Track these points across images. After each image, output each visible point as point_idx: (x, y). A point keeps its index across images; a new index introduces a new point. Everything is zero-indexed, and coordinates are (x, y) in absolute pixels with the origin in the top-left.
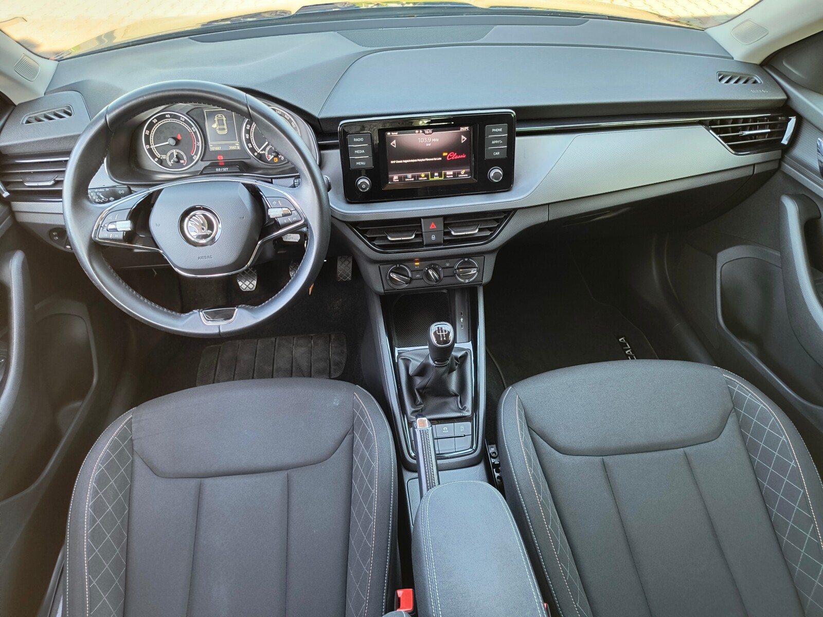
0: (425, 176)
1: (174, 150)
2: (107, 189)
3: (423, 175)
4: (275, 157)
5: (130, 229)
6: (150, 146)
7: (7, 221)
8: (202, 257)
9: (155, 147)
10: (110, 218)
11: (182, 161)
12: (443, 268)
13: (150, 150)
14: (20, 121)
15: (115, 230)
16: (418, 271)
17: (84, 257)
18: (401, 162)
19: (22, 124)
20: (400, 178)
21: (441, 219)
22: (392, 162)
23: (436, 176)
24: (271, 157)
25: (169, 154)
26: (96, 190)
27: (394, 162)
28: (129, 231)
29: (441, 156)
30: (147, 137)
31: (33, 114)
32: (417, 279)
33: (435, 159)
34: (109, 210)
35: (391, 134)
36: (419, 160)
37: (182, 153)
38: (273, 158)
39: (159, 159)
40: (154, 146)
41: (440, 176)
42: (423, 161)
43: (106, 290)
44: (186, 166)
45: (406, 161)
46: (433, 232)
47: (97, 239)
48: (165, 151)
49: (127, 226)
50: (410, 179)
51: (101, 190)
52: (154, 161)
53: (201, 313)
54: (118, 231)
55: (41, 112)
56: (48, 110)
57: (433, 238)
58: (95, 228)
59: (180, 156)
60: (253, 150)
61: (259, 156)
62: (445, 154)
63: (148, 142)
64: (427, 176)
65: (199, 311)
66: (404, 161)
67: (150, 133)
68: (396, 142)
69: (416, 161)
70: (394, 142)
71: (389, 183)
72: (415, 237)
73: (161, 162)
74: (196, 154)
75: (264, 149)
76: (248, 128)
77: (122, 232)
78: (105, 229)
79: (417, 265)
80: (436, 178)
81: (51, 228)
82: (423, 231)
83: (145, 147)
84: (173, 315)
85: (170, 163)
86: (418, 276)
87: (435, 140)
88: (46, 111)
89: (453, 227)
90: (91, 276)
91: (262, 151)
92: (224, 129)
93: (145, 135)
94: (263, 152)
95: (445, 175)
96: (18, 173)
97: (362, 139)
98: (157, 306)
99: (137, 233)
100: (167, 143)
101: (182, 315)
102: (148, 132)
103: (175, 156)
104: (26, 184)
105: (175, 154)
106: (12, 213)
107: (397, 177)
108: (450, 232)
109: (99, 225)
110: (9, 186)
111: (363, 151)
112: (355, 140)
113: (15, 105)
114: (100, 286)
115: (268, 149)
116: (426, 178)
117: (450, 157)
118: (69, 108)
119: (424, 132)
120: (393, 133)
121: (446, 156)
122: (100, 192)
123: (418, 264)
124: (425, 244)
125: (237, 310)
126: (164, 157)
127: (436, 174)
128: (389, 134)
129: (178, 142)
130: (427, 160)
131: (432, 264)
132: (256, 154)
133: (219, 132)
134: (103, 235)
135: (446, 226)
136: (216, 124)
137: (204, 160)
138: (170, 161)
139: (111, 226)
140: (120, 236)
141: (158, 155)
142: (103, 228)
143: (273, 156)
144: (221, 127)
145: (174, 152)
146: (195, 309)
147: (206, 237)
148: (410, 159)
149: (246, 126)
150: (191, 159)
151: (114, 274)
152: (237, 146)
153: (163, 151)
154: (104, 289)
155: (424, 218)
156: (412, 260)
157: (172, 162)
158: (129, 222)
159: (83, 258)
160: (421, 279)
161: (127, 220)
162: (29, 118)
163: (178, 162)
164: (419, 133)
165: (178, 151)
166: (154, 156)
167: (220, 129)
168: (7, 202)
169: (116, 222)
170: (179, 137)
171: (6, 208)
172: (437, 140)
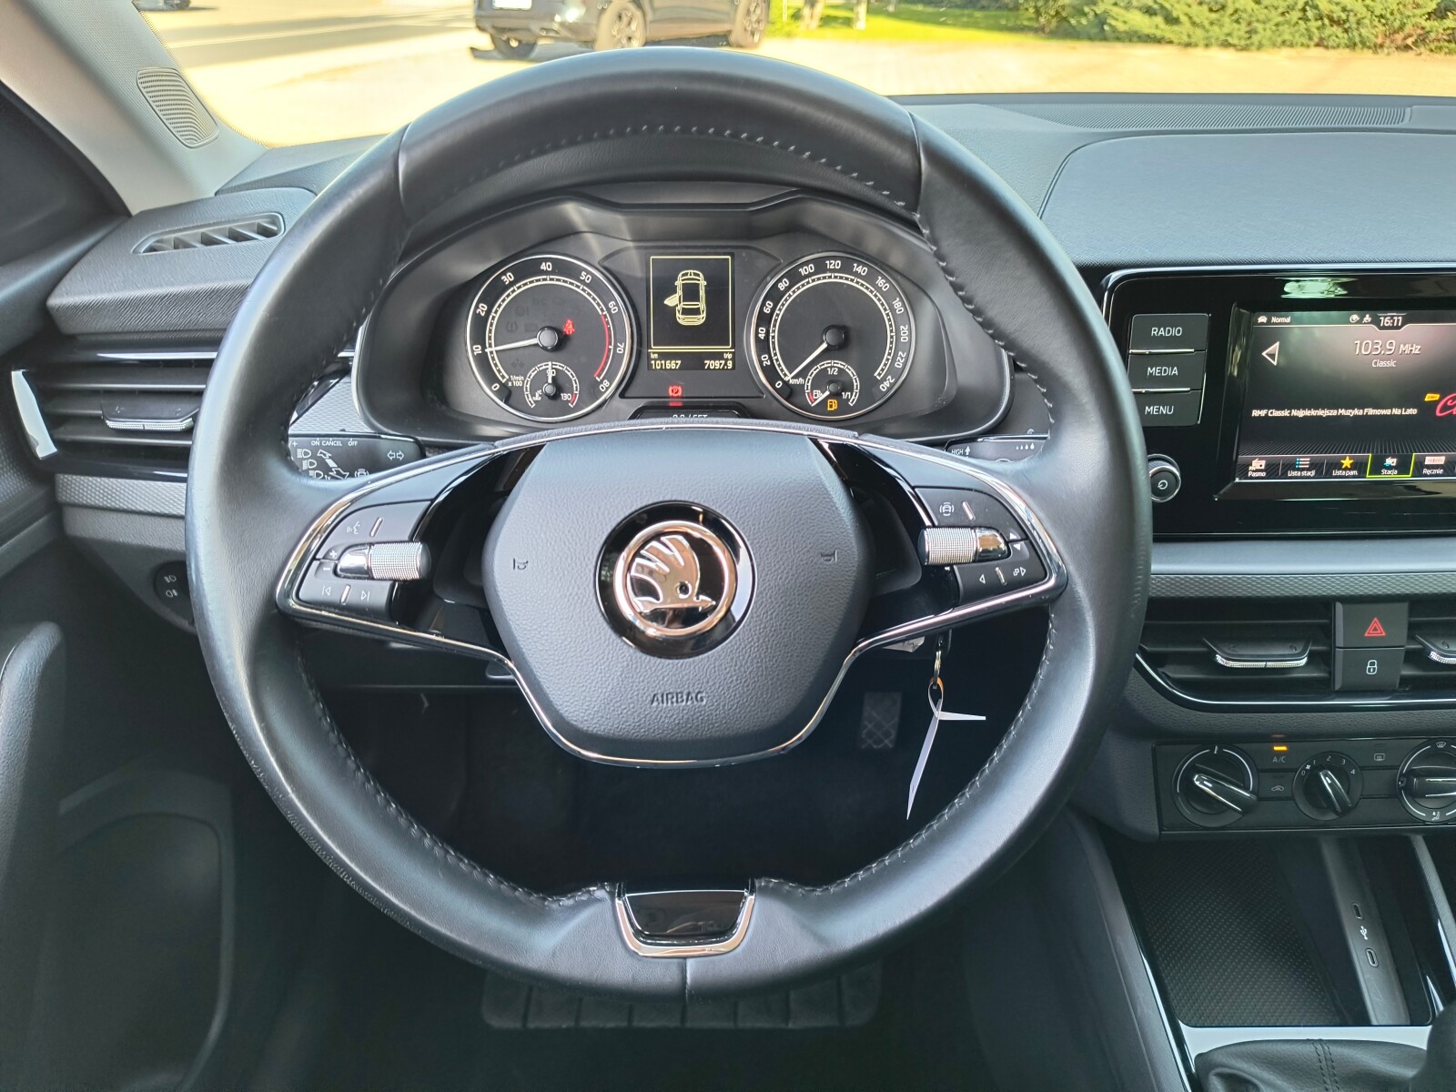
0: (1353, 467)
1: (550, 363)
2: (352, 443)
3: (1347, 462)
4: (832, 396)
5: (416, 576)
6: (484, 347)
7: (35, 532)
8: (666, 696)
9: (496, 351)
10: (352, 529)
11: (565, 397)
12: (1362, 768)
13: (483, 360)
14: (131, 246)
15: (365, 574)
16: (1280, 772)
17: (233, 666)
18: (1285, 413)
19: (135, 252)
20: (1271, 469)
21: (1405, 606)
22: (1256, 413)
23: (1390, 468)
24: (820, 396)
25: (532, 374)
26: (316, 442)
27: (1263, 413)
28: (413, 581)
29: (1416, 400)
30: (480, 323)
31: (170, 232)
32: (1271, 799)
33: (1396, 411)
34: (353, 501)
35: (1269, 322)
36: (1343, 412)
37: (570, 373)
38: (825, 401)
39: (504, 386)
40: (494, 349)
41: (1402, 468)
42: (1355, 416)
43: (293, 796)
44: (577, 408)
45: (1300, 413)
46: (1373, 648)
47: (292, 603)
48: (522, 365)
49: (408, 561)
50: (1304, 473)
51: (330, 442)
52: (489, 392)
53: (617, 901)
54: (373, 579)
55: (194, 228)
56: (214, 224)
57: (1372, 668)
58: (292, 564)
59: (561, 381)
60: (771, 373)
61: (788, 391)
62: (1429, 397)
63: (479, 338)
64: (1359, 466)
65: (612, 894)
66: (1295, 413)
67: (488, 312)
68: (1281, 347)
69: (1333, 413)
70: (1275, 348)
71: (1237, 480)
72: (1307, 664)
73: (507, 394)
74: (610, 378)
75: (803, 374)
76: (767, 311)
77: (388, 584)
78: (328, 569)
79: (1280, 753)
80: (1389, 475)
81: (160, 561)
82: (1340, 641)
83: (471, 351)
84: (517, 900)
85: (532, 400)
86: (1278, 788)
87: (1407, 348)
88: (209, 225)
89: (1437, 635)
90: (249, 741)
91: (795, 377)
92: (696, 312)
93: (476, 316)
94: (801, 381)
95: (1420, 465)
96: (96, 392)
97: (1176, 332)
98: (464, 866)
99: (438, 592)
100: (534, 341)
101: (552, 904)
102: (483, 308)
103: (550, 381)
104: (110, 424)
105: (550, 375)
106: (56, 509)
107: (1263, 463)
108: (1426, 652)
109: (308, 550)
110: (62, 429)
111: (1175, 371)
112: (1155, 331)
113: (128, 214)
114: (273, 781)
115: (814, 371)
116: (1354, 473)
117: (1445, 408)
118: (274, 221)
119: (1376, 322)
120: (1274, 320)
121: (1436, 403)
122: (328, 449)
123: (1284, 748)
124: (1337, 687)
125: (750, 899)
126: (517, 381)
127: (1390, 461)
128: (1262, 319)
129: (563, 341)
130: (1371, 412)
131: (1331, 752)
132: (779, 384)
133: (683, 320)
134: (320, 587)
135: (1414, 629)
136: (677, 296)
137: (627, 395)
138: (533, 395)
139: (351, 560)
140: (377, 595)
141: (502, 375)
142: (321, 564)
143: (827, 393)
144: (691, 305)
145: (550, 368)
146: (598, 880)
147: (690, 616)
148: (1316, 408)
149: (763, 304)
150: (592, 390)
151: (333, 737)
152: (727, 360)
153: (517, 363)
154: (285, 794)
155: (1348, 600)
156: (1268, 738)
157: (537, 398)
158: (417, 547)
159: (228, 673)
160: (1288, 799)
161: (411, 540)
162: (158, 241)
163: (556, 397)
164: (1360, 322)
165: (559, 366)
166: (490, 377)
167: (685, 312)
168: (41, 473)
169: (371, 544)
170: (569, 328)
171: (40, 492)
172: (1416, 350)
